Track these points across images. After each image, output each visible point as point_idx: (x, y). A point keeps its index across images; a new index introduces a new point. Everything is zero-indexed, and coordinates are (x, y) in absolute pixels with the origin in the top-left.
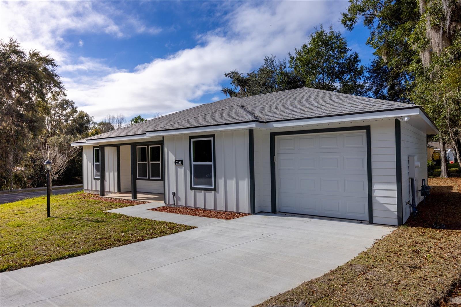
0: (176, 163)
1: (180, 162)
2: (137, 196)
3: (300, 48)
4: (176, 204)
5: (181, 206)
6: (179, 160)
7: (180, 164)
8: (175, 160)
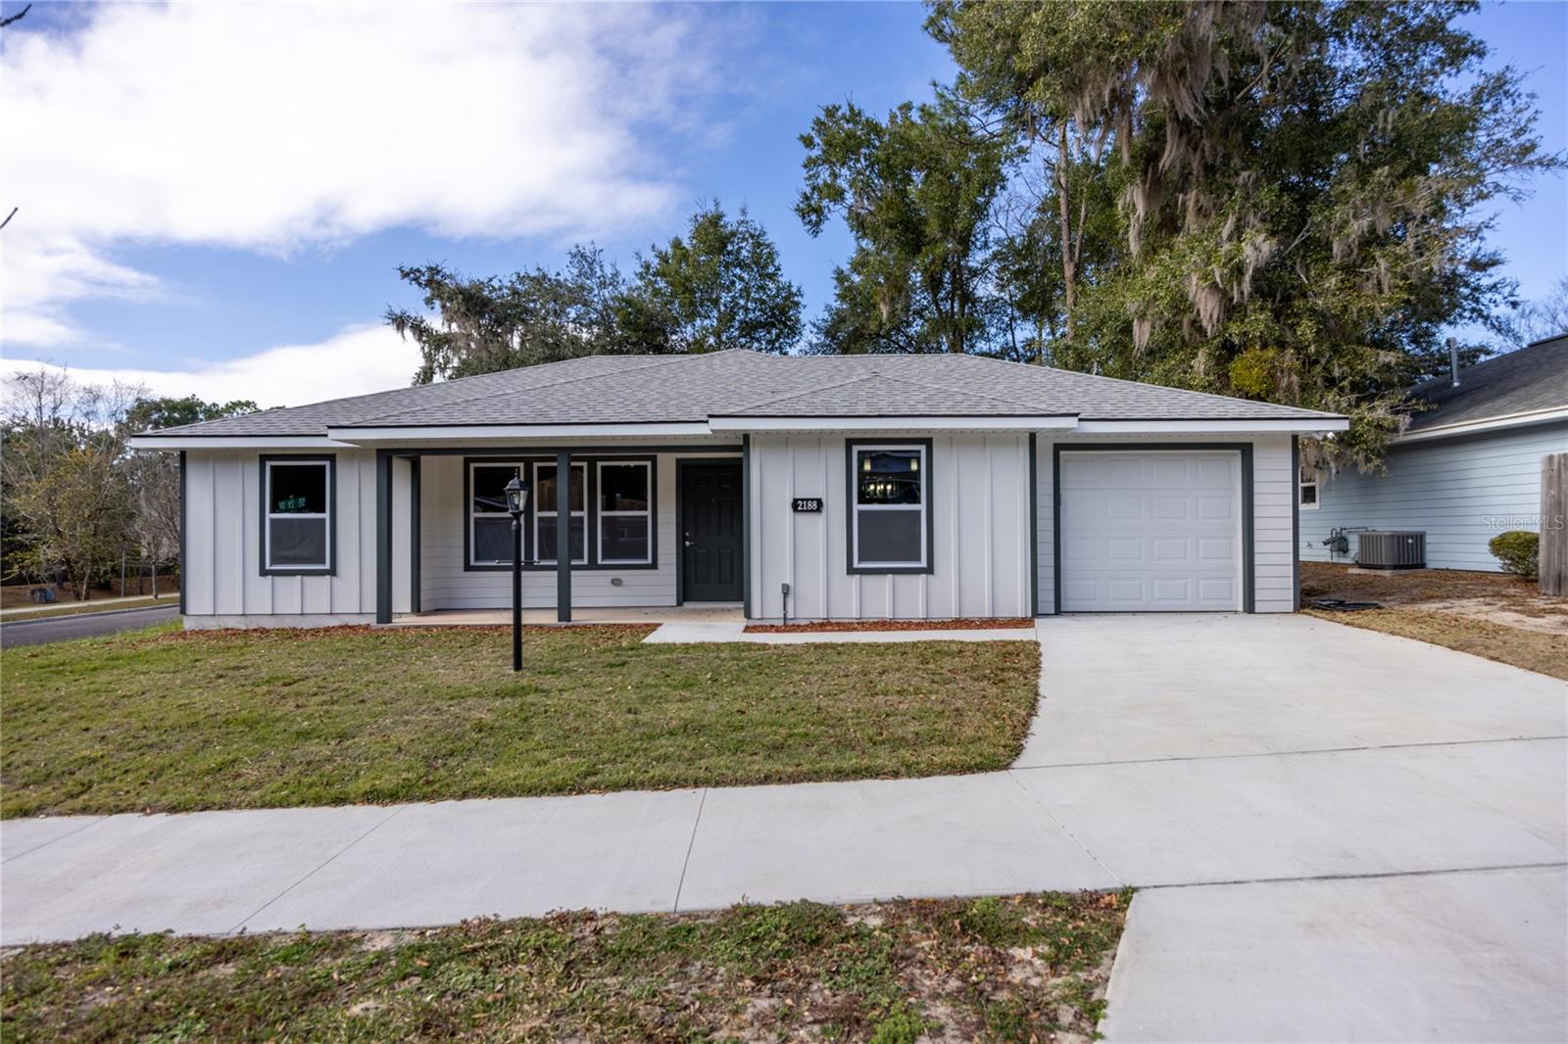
0: (795, 507)
1: (812, 505)
3: (666, 247)
4: (790, 615)
5: (808, 619)
6: (807, 500)
7: (812, 511)
8: (792, 498)
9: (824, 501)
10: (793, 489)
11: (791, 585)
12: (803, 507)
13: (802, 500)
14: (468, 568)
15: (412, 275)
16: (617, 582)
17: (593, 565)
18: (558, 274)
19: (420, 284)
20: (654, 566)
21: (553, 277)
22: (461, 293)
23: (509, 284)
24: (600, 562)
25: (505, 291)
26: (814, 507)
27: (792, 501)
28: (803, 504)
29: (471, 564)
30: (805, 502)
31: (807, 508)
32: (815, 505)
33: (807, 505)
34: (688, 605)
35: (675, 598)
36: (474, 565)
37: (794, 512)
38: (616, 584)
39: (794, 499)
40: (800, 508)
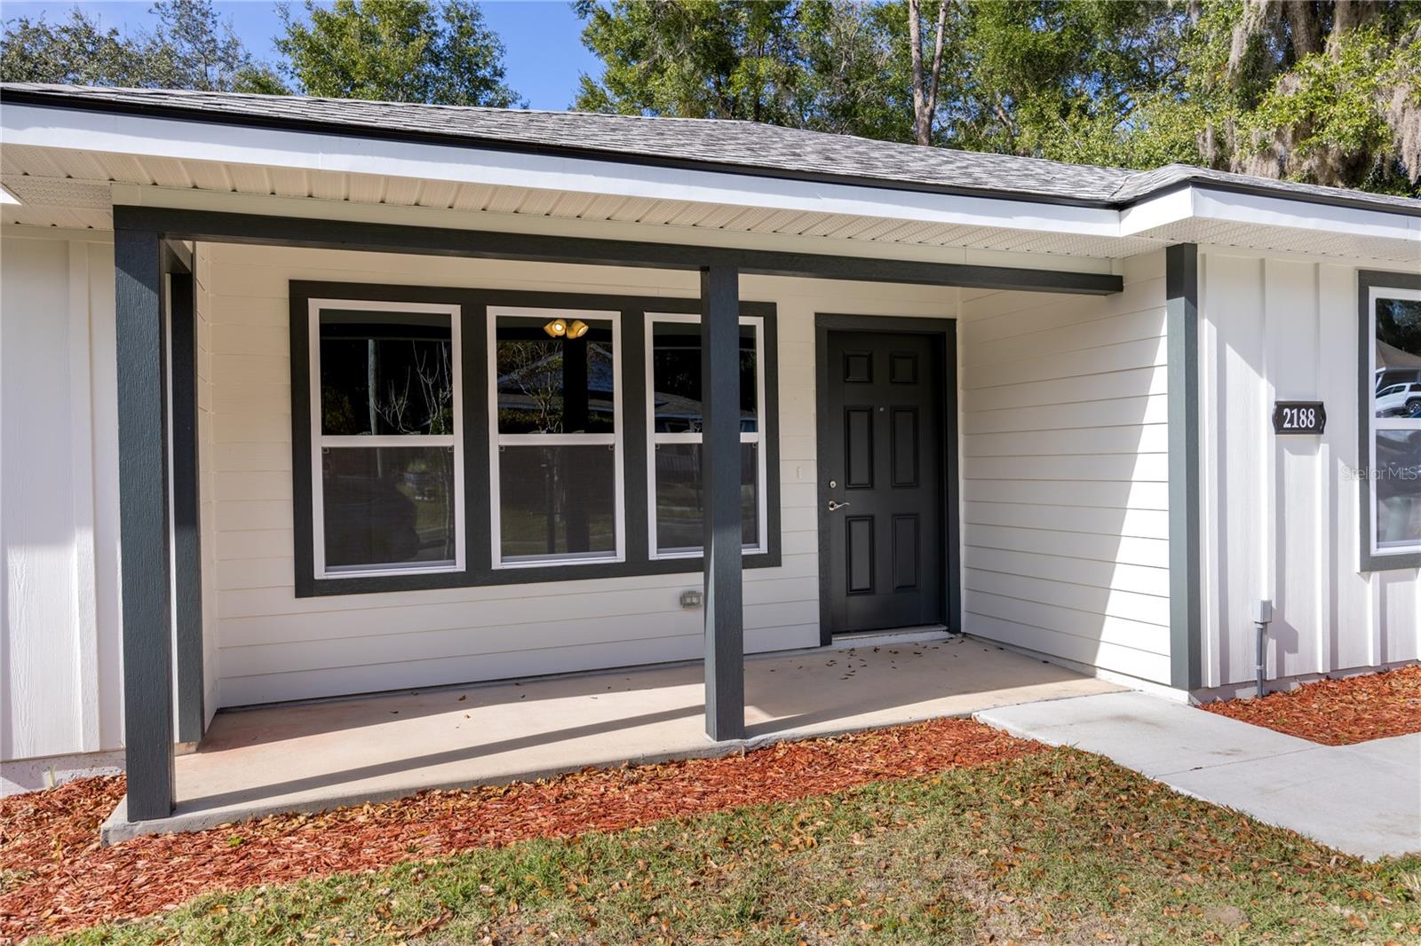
0: (1278, 420)
1: (1308, 419)
5: (1296, 677)
6: (1298, 406)
7: (1306, 430)
8: (1273, 401)
9: (1327, 407)
10: (1275, 380)
11: (1274, 603)
12: (1291, 421)
13: (1292, 406)
14: (306, 585)
16: (690, 601)
17: (637, 563)
20: (773, 558)
24: (653, 553)
26: (1311, 423)
27: (1273, 407)
28: (1292, 415)
29: (316, 577)
30: (1295, 411)
31: (1298, 424)
32: (1311, 417)
33: (1299, 418)
34: (841, 642)
35: (817, 629)
36: (325, 578)
37: (1276, 434)
38: (692, 604)
39: (1277, 403)
40: (1287, 425)
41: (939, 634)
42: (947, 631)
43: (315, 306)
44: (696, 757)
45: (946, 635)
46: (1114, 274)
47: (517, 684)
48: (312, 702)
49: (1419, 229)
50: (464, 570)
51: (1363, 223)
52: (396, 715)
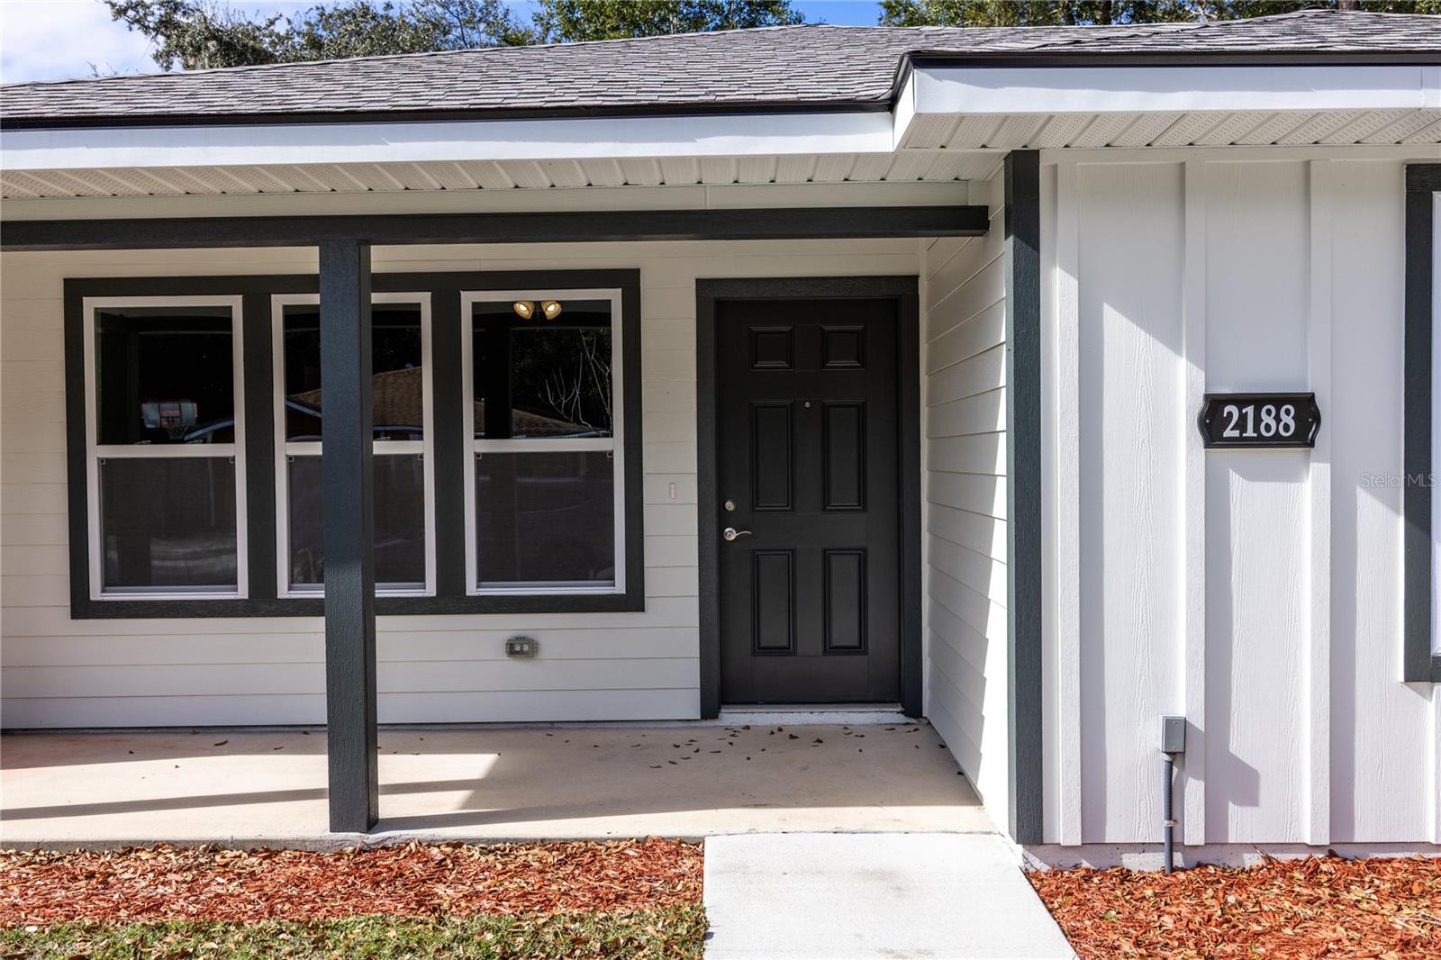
0: (1211, 425)
1: (1280, 422)
2: (383, 779)
4: (1194, 833)
5: (1255, 846)
6: (1259, 401)
7: (1277, 441)
8: (1203, 392)
9: (1322, 403)
10: (1206, 359)
11: (1198, 722)
12: (1241, 425)
13: (1241, 401)
14: (82, 607)
15: (131, 13)
16: (520, 648)
17: (451, 600)
18: (389, 6)
19: (146, 29)
20: (633, 601)
21: (381, 12)
22: (214, 37)
23: (305, 28)
24: (472, 589)
25: (297, 39)
26: (1287, 428)
27: (1200, 404)
28: (1243, 417)
29: (92, 598)
30: (1250, 410)
31: (1256, 429)
32: (1288, 420)
33: (1258, 420)
34: (733, 717)
35: (696, 696)
36: (100, 599)
37: (1206, 447)
38: (521, 653)
39: (1207, 397)
40: (1229, 433)
41: (891, 715)
42: (902, 712)
43: (91, 305)
44: (300, 848)
45: (902, 719)
46: (970, 204)
47: (305, 733)
48: (92, 731)
49: (1439, 88)
50: (246, 597)
51: (1308, 89)
52: (131, 755)
